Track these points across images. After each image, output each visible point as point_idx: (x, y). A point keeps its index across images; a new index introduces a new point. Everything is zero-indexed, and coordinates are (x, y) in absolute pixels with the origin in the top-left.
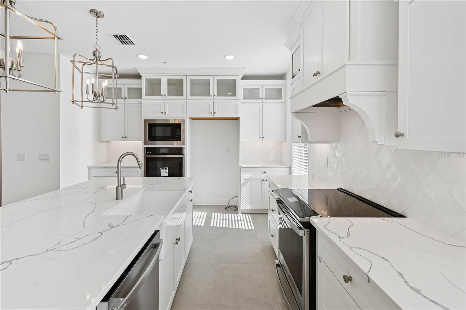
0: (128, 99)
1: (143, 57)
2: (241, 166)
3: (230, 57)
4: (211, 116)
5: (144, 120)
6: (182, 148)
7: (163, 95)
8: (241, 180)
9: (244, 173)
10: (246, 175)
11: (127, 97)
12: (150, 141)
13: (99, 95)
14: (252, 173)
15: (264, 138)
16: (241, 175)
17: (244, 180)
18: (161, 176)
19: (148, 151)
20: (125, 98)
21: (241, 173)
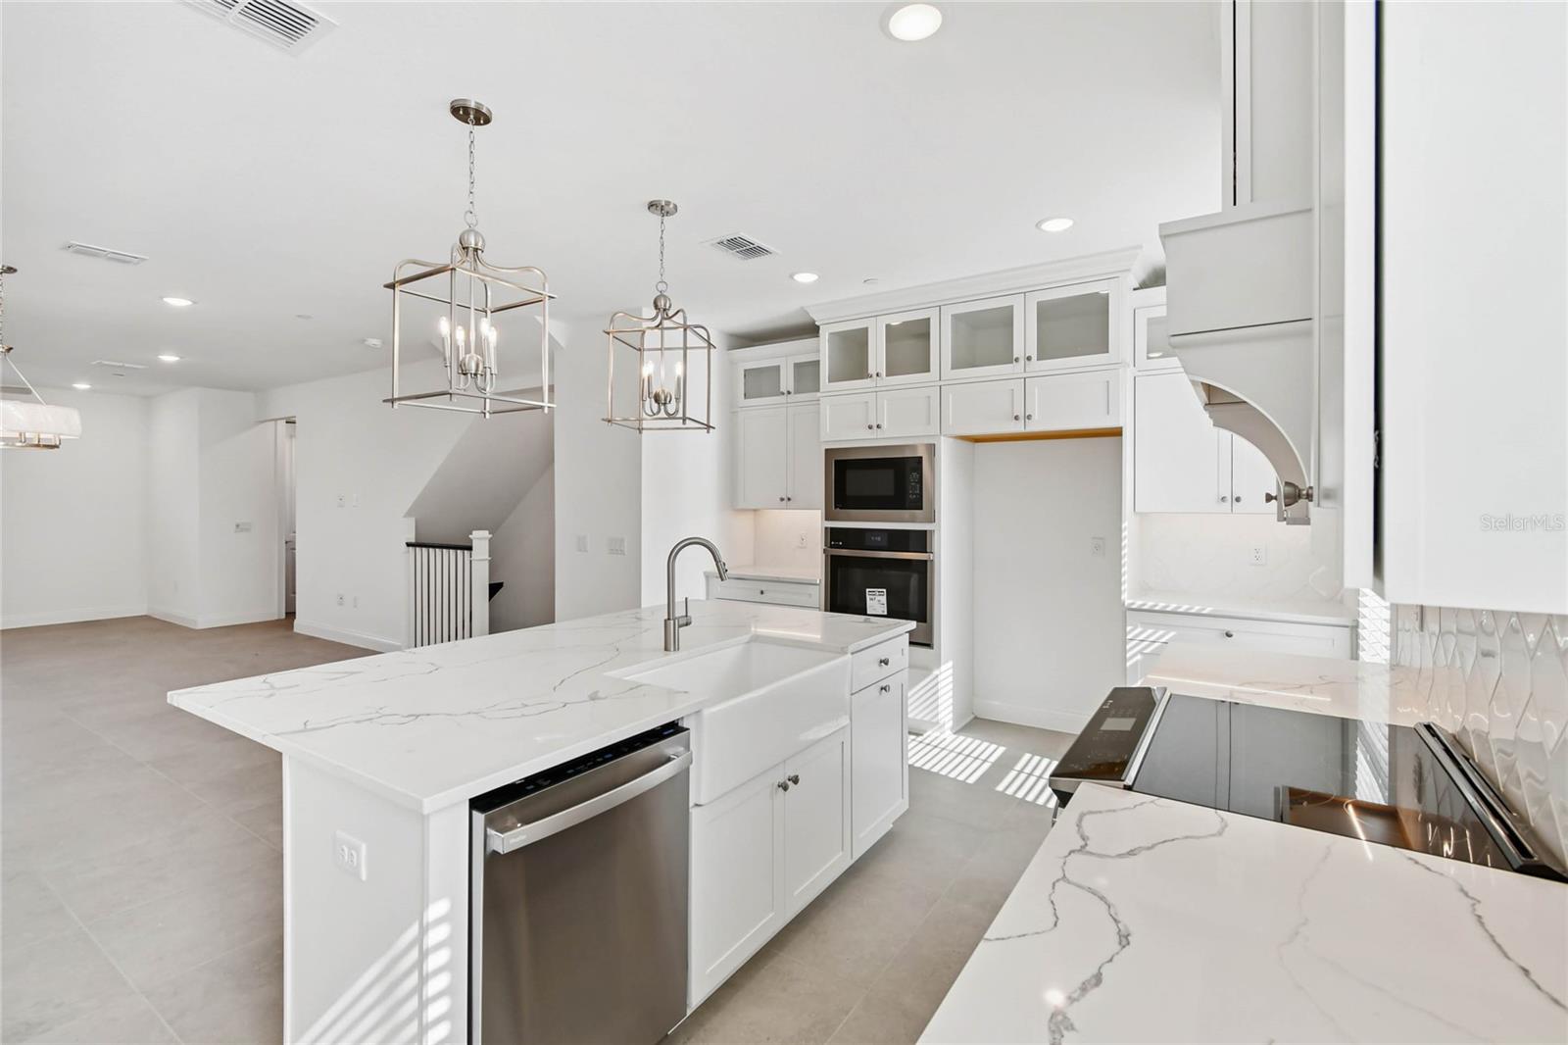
0: (795, 393)
1: (805, 278)
2: (1127, 602)
3: (1055, 226)
4: (1018, 428)
5: (827, 450)
6: (924, 533)
7: (875, 376)
8: (1128, 655)
9: (1139, 630)
10: (1148, 637)
11: (792, 390)
12: (841, 508)
13: (665, 400)
14: (1172, 634)
15: (1238, 500)
16: (1129, 637)
17: (1139, 657)
18: (868, 612)
19: (835, 537)
20: (789, 393)
21: (1129, 628)
